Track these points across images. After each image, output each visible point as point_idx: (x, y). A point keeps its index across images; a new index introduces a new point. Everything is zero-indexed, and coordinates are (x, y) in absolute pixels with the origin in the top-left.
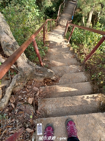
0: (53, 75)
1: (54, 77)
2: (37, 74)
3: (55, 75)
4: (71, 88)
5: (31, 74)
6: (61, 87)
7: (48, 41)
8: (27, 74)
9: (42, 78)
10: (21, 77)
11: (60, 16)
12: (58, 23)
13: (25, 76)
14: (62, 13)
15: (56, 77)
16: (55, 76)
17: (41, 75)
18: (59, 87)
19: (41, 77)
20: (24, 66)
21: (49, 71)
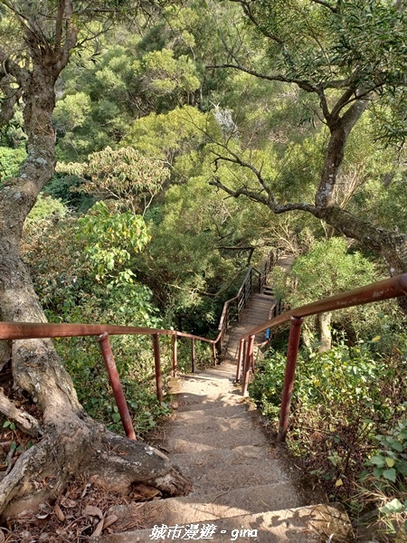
0: (164, 467)
1: (168, 478)
2: (105, 456)
3: (171, 471)
4: (226, 508)
5: (82, 451)
6: (188, 505)
7: (178, 395)
8: (68, 447)
9: (123, 476)
10: (48, 456)
11: (227, 332)
12: (222, 355)
13: (62, 454)
14: (235, 325)
15: (177, 478)
16: (172, 475)
17: (119, 460)
18: (182, 506)
19: (119, 469)
20: (64, 418)
21: (149, 450)
